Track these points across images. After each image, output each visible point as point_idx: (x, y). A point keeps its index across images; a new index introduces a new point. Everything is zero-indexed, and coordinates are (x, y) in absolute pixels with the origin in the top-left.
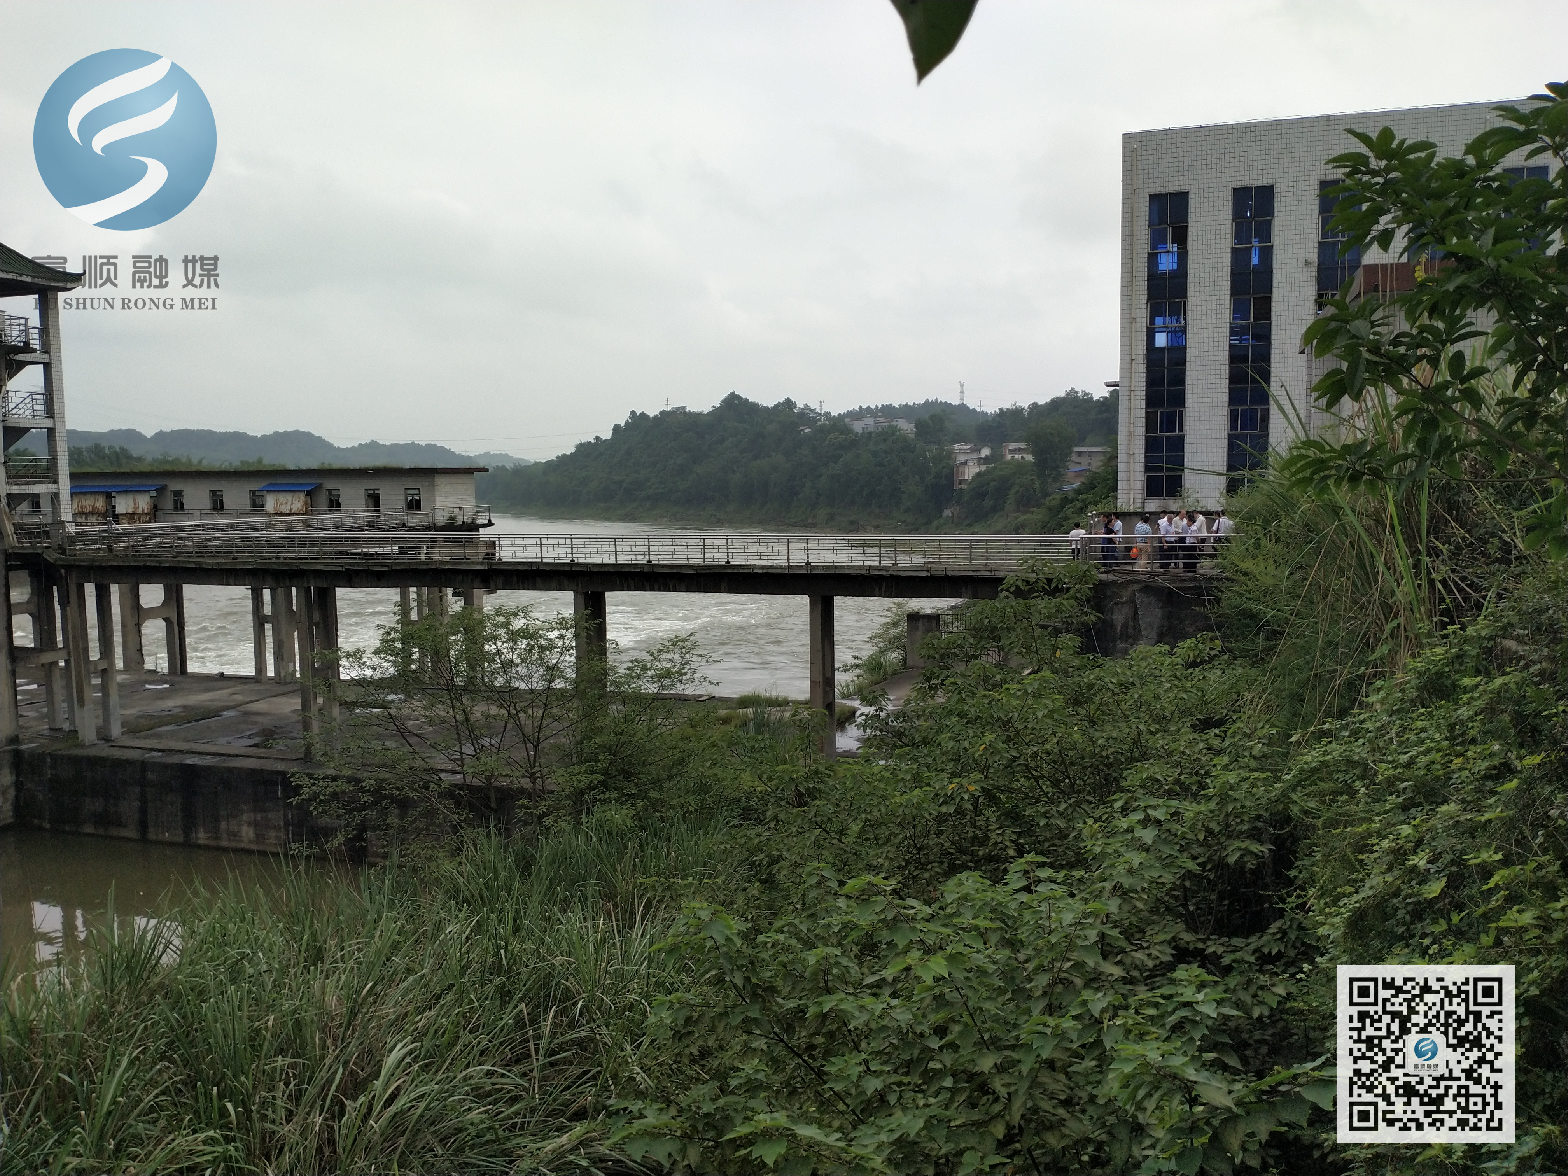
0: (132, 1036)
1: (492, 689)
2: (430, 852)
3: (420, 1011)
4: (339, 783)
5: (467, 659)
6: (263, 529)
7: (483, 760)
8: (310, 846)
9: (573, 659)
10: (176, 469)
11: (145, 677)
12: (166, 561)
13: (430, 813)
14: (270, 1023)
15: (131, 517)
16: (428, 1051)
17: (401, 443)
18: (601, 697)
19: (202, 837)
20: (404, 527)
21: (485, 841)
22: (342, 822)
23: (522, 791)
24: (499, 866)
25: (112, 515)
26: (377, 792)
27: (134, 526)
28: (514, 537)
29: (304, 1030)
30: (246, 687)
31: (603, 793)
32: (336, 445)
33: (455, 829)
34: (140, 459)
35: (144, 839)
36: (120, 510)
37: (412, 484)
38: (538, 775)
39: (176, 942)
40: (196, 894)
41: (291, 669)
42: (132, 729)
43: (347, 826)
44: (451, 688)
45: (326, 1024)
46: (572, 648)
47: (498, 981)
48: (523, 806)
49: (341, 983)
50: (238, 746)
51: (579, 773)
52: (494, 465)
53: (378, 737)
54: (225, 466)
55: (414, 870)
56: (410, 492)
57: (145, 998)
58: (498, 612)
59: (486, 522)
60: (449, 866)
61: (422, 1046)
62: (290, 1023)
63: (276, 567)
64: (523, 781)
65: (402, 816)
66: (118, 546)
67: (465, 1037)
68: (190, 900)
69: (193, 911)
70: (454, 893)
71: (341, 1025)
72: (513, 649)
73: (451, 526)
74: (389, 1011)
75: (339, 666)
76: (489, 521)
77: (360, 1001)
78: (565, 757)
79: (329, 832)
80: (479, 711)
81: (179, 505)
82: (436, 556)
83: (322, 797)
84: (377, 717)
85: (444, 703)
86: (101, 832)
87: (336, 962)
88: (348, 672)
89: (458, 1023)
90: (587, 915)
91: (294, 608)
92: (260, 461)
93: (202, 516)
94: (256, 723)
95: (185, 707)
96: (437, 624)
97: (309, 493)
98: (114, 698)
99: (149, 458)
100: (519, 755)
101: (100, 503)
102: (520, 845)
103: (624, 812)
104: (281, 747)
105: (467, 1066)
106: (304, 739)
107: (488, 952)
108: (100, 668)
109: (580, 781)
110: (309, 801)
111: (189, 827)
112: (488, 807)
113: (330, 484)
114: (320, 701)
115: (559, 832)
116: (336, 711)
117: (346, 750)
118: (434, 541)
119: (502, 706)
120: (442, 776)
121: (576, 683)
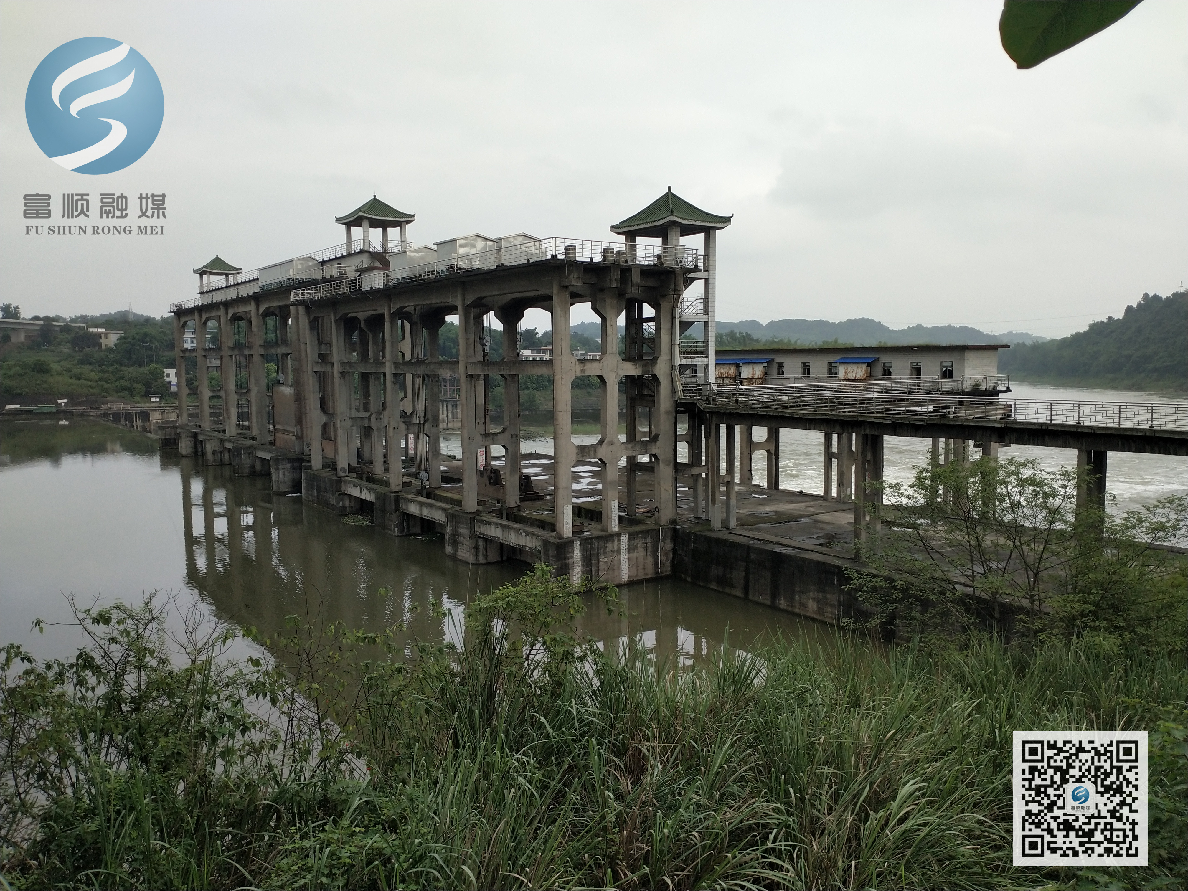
0: (733, 727)
1: (1001, 523)
2: (943, 643)
3: (929, 761)
4: (878, 580)
5: (982, 498)
6: (835, 390)
7: (990, 579)
8: (855, 623)
9: (1074, 506)
10: (780, 347)
11: (752, 489)
12: (771, 411)
13: (945, 614)
14: (822, 740)
15: (750, 380)
16: (933, 792)
17: (941, 325)
18: (1097, 540)
19: (782, 603)
20: (938, 391)
21: (988, 643)
22: (878, 609)
23: (1021, 609)
24: (999, 664)
25: (738, 379)
26: (905, 591)
27: (752, 386)
28: (1028, 402)
29: (844, 751)
30: (817, 502)
31: (1093, 621)
32: (891, 329)
33: (964, 629)
34: (757, 341)
35: (746, 598)
36: (743, 376)
37: (947, 359)
38: (1036, 598)
39: (763, 671)
40: (778, 641)
41: (848, 494)
42: (743, 523)
43: (883, 612)
44: (967, 519)
45: (860, 752)
46: (1073, 496)
47: (991, 753)
48: (1021, 620)
49: (872, 725)
50: (810, 543)
51: (1073, 601)
52: (1016, 342)
53: (909, 550)
54: (812, 345)
55: (930, 655)
56: (945, 364)
57: (742, 704)
58: (1010, 462)
59: (1005, 389)
60: (958, 657)
61: (929, 787)
62: (835, 745)
63: (842, 418)
64: (1023, 600)
65: (923, 612)
66: (742, 399)
67: (962, 789)
68: (773, 644)
69: (776, 653)
70: (961, 678)
71: (870, 755)
72: (1021, 493)
73: (976, 391)
74: (905, 754)
75: (882, 494)
76: (1008, 388)
77: (884, 741)
78: (1062, 586)
79: (867, 615)
80: (989, 539)
81: (781, 372)
82: (962, 415)
83: (865, 588)
84: (909, 534)
85: (961, 530)
86: (720, 589)
87: (869, 709)
88: (889, 499)
89: (957, 777)
90: (1072, 718)
91: (854, 449)
92: (836, 341)
93: (796, 380)
94: (822, 529)
95: (776, 512)
96: (960, 468)
97: (869, 365)
98: (733, 501)
99: (764, 340)
100: (1021, 579)
101: (732, 371)
102: (1017, 652)
103: (1112, 640)
104: (838, 548)
105: (963, 811)
106: (855, 544)
107: (985, 729)
108: (726, 480)
109: (1073, 608)
110: (856, 590)
111: (774, 596)
112: (993, 617)
113: (885, 358)
114: (868, 518)
115: (1052, 646)
116: (879, 527)
117: (884, 557)
118: (961, 403)
119: (1009, 538)
120: (957, 586)
121: (1075, 527)
